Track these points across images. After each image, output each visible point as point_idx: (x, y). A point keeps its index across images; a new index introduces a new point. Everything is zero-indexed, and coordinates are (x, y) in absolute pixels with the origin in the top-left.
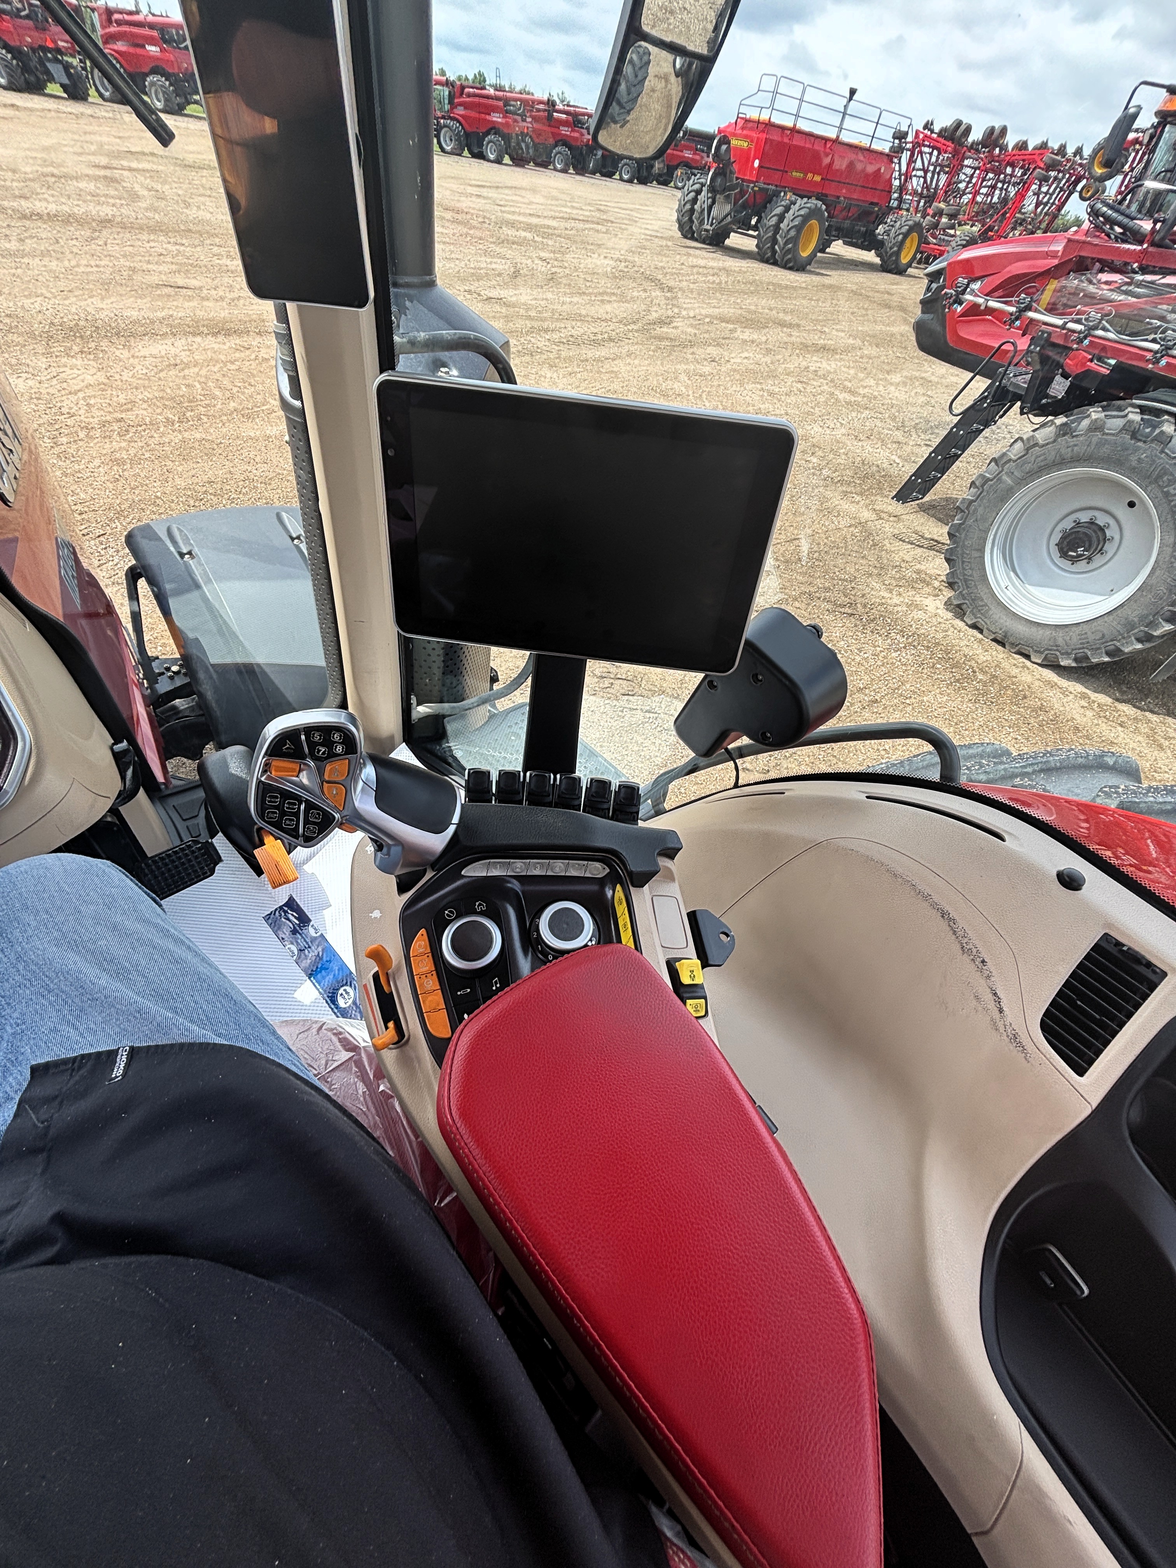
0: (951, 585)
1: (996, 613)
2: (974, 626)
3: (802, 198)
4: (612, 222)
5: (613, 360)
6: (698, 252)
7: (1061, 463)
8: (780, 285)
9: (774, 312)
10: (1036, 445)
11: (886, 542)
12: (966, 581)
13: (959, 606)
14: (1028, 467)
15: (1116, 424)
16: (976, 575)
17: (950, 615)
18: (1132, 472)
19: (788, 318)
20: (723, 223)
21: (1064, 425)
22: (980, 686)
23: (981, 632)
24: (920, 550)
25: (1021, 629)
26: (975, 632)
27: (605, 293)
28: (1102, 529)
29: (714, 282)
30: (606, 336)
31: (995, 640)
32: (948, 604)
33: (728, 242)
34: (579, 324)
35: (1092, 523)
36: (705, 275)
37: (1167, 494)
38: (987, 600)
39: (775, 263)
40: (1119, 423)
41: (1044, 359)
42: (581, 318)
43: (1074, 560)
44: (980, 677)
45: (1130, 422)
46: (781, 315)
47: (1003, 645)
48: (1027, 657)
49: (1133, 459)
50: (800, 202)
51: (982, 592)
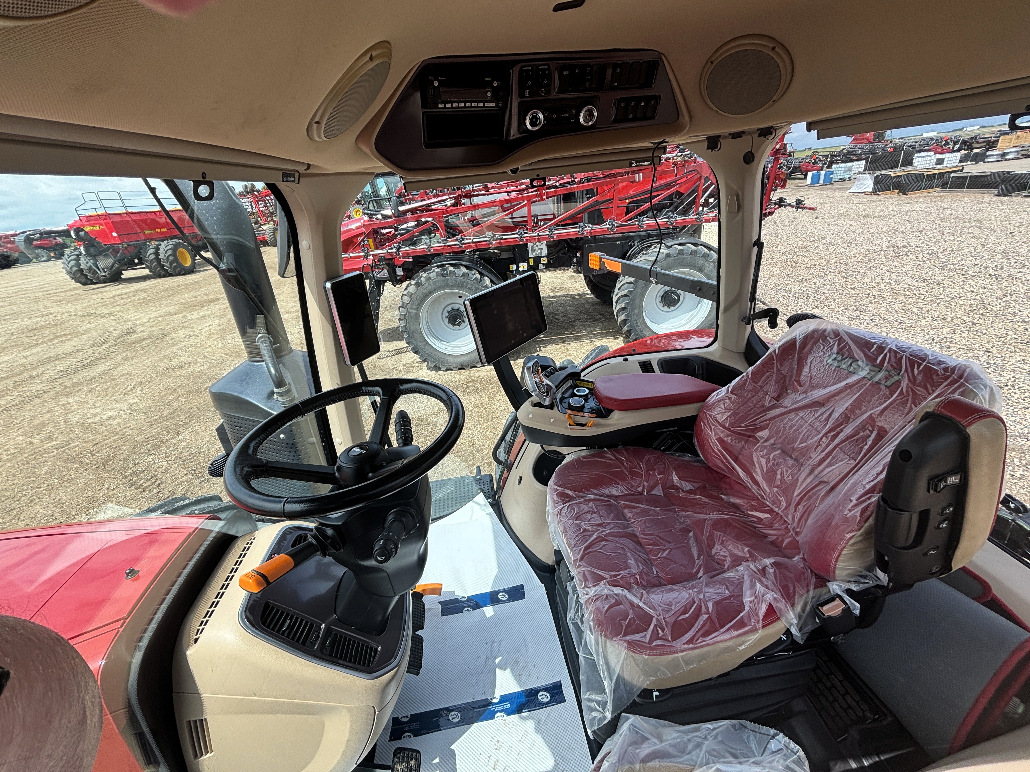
0: (424, 361)
1: (451, 359)
2: (447, 370)
3: (163, 241)
4: (9, 297)
5: (116, 368)
6: (105, 289)
7: (427, 296)
8: (187, 284)
9: (199, 297)
10: (412, 294)
11: (378, 362)
12: (429, 355)
13: (435, 366)
14: (416, 303)
15: (433, 275)
16: (431, 351)
17: (434, 372)
18: (452, 287)
19: (212, 297)
20: (114, 268)
21: (416, 283)
22: (473, 388)
23: (452, 370)
24: (395, 357)
25: (464, 359)
26: (449, 372)
27: (56, 337)
28: (458, 310)
29: (139, 299)
30: (91, 358)
31: (459, 369)
32: (429, 368)
33: (123, 276)
34: (57, 362)
35: (453, 309)
36: (128, 297)
37: (469, 288)
38: (443, 357)
39: (171, 275)
40: (434, 274)
41: (388, 265)
42: (57, 358)
43: (459, 324)
44: (469, 385)
45: (438, 272)
46: (206, 297)
47: (464, 369)
48: (476, 367)
49: (449, 283)
50: (163, 244)
51: (439, 355)
